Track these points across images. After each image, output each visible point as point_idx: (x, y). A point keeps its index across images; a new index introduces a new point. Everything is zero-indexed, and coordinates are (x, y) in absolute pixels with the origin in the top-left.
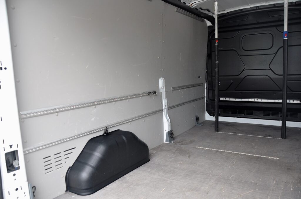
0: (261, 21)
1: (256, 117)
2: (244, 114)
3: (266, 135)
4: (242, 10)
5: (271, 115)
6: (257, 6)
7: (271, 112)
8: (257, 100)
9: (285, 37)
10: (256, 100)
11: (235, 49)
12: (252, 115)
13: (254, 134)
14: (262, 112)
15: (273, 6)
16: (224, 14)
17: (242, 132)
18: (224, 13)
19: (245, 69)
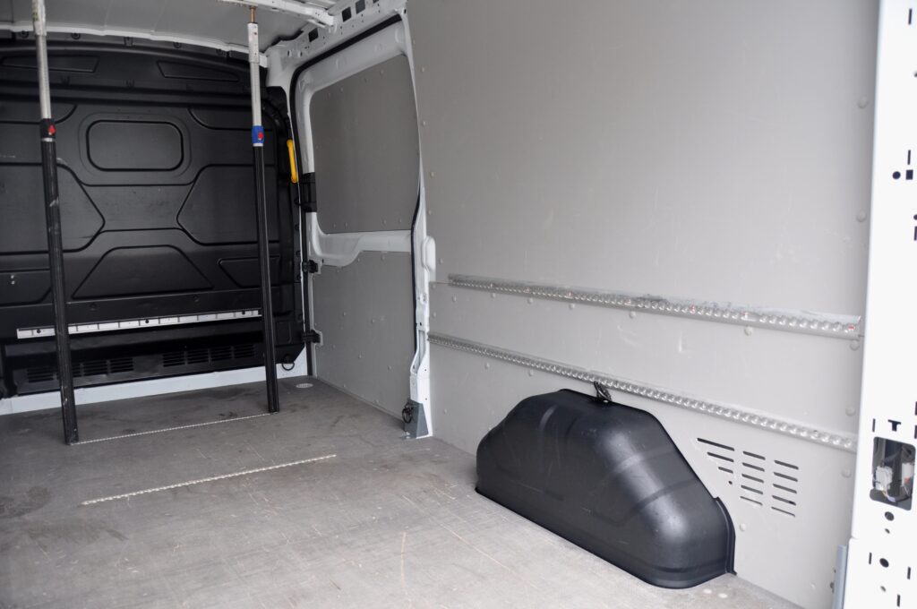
0: (138, 84)
1: (146, 375)
2: (106, 373)
3: (222, 415)
4: (75, 35)
5: (186, 362)
6: (128, 38)
7: (185, 353)
8: (147, 322)
9: (257, 142)
10: (143, 324)
11: (65, 164)
12: (132, 370)
13: (188, 421)
14: (161, 356)
15: (174, 48)
16: (10, 37)
17: (148, 423)
18: (8, 31)
19: (104, 229)
